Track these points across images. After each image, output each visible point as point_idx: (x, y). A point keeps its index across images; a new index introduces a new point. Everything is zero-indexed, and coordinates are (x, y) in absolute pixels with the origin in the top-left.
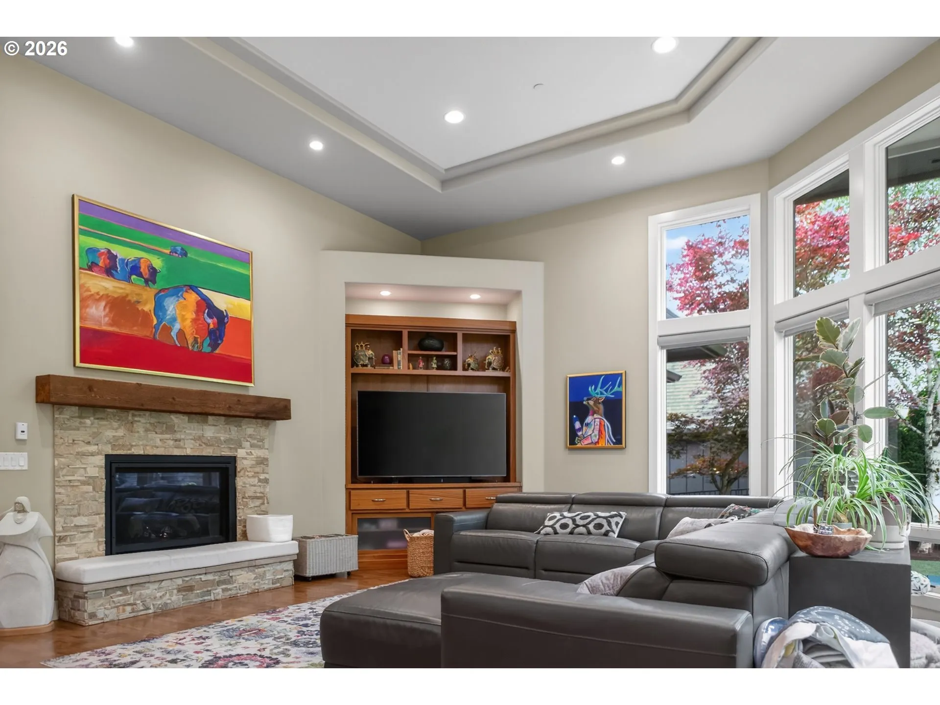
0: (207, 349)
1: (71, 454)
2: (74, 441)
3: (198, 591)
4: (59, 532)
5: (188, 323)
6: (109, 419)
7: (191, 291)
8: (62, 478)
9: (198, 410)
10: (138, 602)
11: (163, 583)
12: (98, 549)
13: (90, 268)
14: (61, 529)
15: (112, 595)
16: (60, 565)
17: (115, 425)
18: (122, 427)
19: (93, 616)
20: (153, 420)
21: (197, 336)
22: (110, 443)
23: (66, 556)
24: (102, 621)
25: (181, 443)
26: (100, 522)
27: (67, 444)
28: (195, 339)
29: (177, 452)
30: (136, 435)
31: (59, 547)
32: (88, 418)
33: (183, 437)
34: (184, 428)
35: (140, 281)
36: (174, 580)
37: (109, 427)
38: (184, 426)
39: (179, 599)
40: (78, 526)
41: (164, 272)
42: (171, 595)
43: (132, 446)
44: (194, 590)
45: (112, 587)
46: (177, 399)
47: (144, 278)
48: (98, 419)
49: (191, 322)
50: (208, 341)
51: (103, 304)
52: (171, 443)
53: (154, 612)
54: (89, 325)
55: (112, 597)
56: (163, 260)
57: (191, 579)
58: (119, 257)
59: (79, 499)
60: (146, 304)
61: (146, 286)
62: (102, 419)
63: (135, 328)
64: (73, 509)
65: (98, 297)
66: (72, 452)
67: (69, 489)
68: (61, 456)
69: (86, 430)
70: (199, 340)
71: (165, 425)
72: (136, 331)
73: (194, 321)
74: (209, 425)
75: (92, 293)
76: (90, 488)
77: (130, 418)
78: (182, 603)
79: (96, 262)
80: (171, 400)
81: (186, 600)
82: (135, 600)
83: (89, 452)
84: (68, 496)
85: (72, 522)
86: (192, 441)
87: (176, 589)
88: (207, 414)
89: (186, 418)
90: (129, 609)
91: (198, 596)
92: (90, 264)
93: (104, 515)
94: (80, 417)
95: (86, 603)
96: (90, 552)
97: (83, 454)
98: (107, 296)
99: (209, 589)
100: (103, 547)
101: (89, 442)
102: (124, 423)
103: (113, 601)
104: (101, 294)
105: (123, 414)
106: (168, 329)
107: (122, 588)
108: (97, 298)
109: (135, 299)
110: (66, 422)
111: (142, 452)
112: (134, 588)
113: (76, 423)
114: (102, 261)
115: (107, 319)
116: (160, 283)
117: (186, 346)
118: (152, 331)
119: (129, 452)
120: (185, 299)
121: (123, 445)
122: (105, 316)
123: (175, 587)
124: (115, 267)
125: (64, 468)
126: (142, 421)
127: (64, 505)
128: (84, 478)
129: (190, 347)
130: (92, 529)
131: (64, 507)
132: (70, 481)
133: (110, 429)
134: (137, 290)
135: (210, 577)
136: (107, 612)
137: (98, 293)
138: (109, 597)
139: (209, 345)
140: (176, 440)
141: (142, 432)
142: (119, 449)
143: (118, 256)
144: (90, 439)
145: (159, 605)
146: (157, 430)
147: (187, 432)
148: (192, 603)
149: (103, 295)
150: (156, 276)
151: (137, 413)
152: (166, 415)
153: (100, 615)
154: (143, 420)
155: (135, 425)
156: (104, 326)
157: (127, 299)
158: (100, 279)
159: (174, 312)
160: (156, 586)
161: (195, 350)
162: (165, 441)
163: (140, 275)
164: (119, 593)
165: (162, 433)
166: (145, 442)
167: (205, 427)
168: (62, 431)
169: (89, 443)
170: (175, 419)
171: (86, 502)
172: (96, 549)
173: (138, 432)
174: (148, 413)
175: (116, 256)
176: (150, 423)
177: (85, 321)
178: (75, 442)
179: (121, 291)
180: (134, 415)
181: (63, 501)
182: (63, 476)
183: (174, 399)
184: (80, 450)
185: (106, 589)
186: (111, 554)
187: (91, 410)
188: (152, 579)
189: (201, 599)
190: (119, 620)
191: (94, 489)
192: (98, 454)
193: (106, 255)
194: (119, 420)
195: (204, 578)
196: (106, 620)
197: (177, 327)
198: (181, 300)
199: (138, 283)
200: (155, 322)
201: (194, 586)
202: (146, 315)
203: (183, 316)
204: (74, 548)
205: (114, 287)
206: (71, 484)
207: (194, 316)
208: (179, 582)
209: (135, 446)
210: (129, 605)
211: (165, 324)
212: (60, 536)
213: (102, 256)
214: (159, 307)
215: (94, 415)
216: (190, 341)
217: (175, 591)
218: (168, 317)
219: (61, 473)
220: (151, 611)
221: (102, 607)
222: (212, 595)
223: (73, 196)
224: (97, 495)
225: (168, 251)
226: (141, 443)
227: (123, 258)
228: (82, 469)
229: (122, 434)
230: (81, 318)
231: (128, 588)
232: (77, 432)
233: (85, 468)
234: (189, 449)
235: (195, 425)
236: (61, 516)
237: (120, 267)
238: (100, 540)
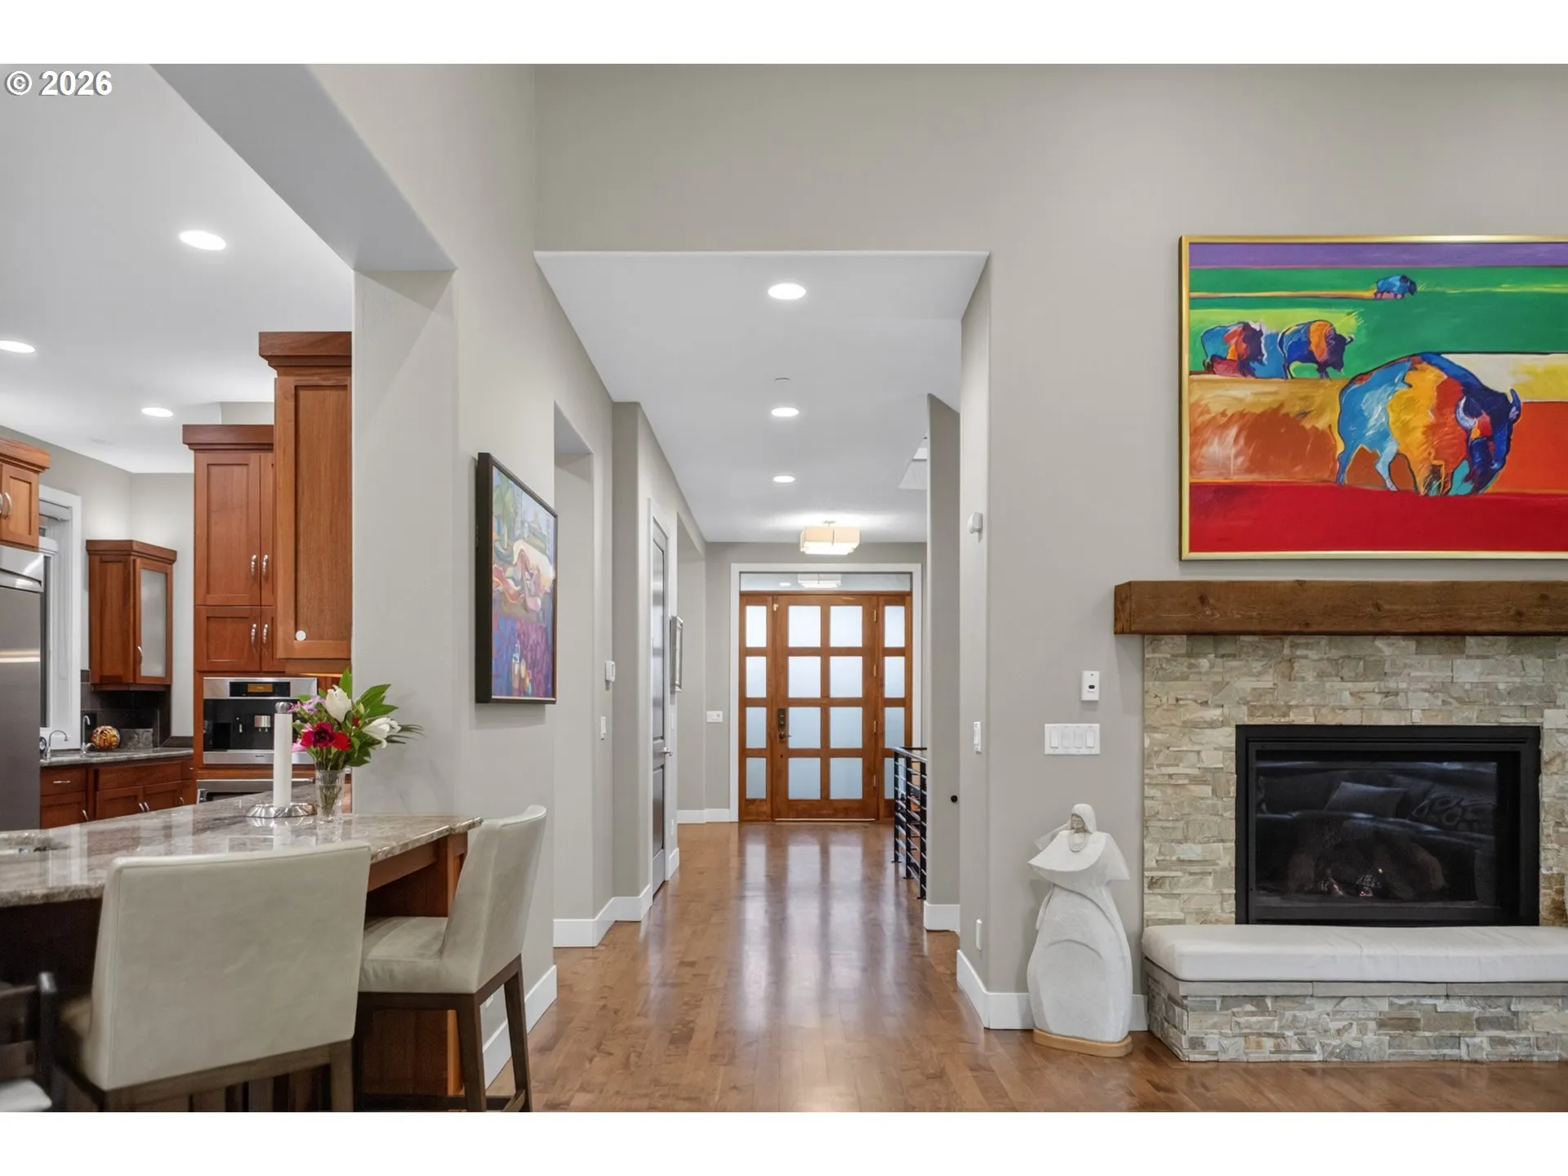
0: (1460, 487)
1: (1172, 725)
2: (1177, 700)
3: (1427, 1034)
4: (1151, 869)
5: (1418, 435)
6: (1243, 656)
7: (1425, 365)
8: (1156, 771)
9: (1435, 626)
10: (1289, 1033)
11: (1345, 1003)
12: (1223, 910)
13: (1209, 369)
14: (1154, 864)
15: (1235, 1010)
16: (1151, 930)
17: (1257, 666)
18: (1271, 671)
19: (1197, 1043)
20: (1335, 653)
21: (1436, 462)
22: (1247, 703)
23: (1162, 915)
24: (1215, 1058)
25: (1401, 700)
26: (1225, 856)
27: (1165, 707)
28: (1435, 471)
29: (1388, 719)
30: (1300, 684)
31: (1152, 898)
32: (1205, 655)
33: (1403, 685)
34: (1405, 666)
35: (1309, 370)
36: (1369, 999)
37: (1245, 670)
38: (1408, 661)
39: (1380, 1044)
40: (1183, 861)
41: (1362, 340)
42: (1363, 1030)
43: (1290, 707)
44: (1417, 1029)
45: (1233, 994)
46: (1387, 607)
47: (1317, 362)
48: (1223, 656)
49: (1424, 433)
50: (1464, 469)
51: (1233, 432)
52: (1378, 699)
53: (1324, 1062)
54: (1208, 477)
55: (1234, 1014)
56: (1361, 315)
57: (1411, 1004)
58: (1266, 332)
59: (1186, 810)
60: (1321, 411)
61: (1322, 377)
62: (1233, 656)
63: (1298, 469)
64: (1174, 828)
65: (1224, 420)
66: (1174, 721)
67: (1170, 791)
68: (1155, 729)
69: (1201, 680)
70: (1443, 470)
71: (1362, 663)
72: (1299, 474)
73: (1431, 430)
74: (1469, 657)
75: (1213, 415)
76: (1208, 790)
77: (1286, 651)
78: (1387, 1053)
79: (1220, 353)
80: (1371, 609)
81: (1399, 1047)
82: (1281, 1028)
83: (1205, 722)
84: (1167, 804)
85: (1173, 852)
86: (1427, 695)
87: (1375, 1019)
88: (1463, 634)
89: (1411, 645)
90: (1269, 1043)
91: (1426, 1043)
92: (1208, 360)
93: (1233, 844)
94: (1189, 655)
95: (1185, 1018)
96: (1207, 913)
97: (1195, 725)
98: (1242, 415)
99: (1457, 1032)
100: (1231, 905)
101: (1207, 702)
102: (1273, 662)
103: (1238, 1023)
104: (1229, 413)
105: (1274, 645)
106: (1367, 459)
107: (1258, 1000)
108: (1220, 425)
109: (1297, 409)
110: (1164, 666)
111: (1310, 721)
112: (1281, 1003)
113: (1181, 667)
114: (1233, 347)
115: (1240, 460)
116: (1353, 363)
117: (1412, 488)
118: (1332, 470)
119: (1284, 721)
120: (1410, 386)
121: (1272, 706)
122: (1236, 457)
123: (1372, 1015)
124: (1256, 355)
125: (1160, 751)
126: (1312, 657)
127: (1160, 820)
128: (1196, 772)
129: (1422, 491)
130: (1209, 869)
131: (1160, 824)
132: (1170, 776)
133: (1246, 674)
134: (1302, 390)
135: (1459, 1006)
136: (1225, 1042)
137: (1223, 414)
138: (1230, 1012)
139: (1467, 479)
140: (1387, 694)
141: (1311, 679)
142: (1264, 715)
143: (1263, 330)
144: (1210, 697)
145: (1335, 1047)
146: (1345, 672)
147: (1413, 674)
148: (1412, 1058)
149: (1233, 415)
150: (1343, 350)
151: (1302, 640)
152: (1365, 641)
153: (1212, 1046)
154: (1313, 654)
155: (1296, 666)
156: (1235, 474)
157: (1283, 411)
158: (1227, 385)
159: (1384, 420)
160: (1329, 1006)
161: (1433, 493)
162: (1361, 695)
163: (1309, 358)
164: (1249, 1008)
165: (1355, 680)
166: (1317, 699)
167: (1458, 662)
168: (1157, 683)
169: (1205, 703)
170: (1384, 647)
171: (1200, 817)
172: (1217, 908)
173: (1303, 679)
174: (1324, 640)
175: (1261, 330)
176: (1329, 659)
177: (1200, 471)
178: (1181, 702)
179: (1268, 399)
180: (1294, 646)
181: (1158, 813)
182: (1159, 766)
183: (1378, 607)
184: (1188, 717)
185: (1223, 996)
186: (1247, 922)
187: (1210, 639)
188: (1321, 990)
189: (1434, 1052)
190: (1248, 1062)
191: (1214, 792)
192: (1223, 724)
193: (1240, 335)
194: (1263, 656)
195: (1442, 1005)
196: (1223, 1057)
197: (1390, 450)
198: (1402, 389)
199: (1307, 374)
200: (1341, 447)
201: (1418, 1020)
202: (1322, 439)
203: (1405, 424)
204: (1177, 902)
205: (1256, 394)
206: (1173, 782)
207: (1430, 418)
208: (1384, 1006)
209: (1297, 707)
210: (1269, 1035)
211: (1362, 449)
212: (1152, 878)
213: (1232, 338)
214: (1351, 417)
215: (1216, 648)
216: (1422, 475)
217: (1372, 1025)
218: (1371, 432)
219: (1155, 761)
220: (1316, 1057)
221: (1215, 1031)
222: (1463, 1047)
223: (1181, 239)
224: (1220, 803)
225: (1369, 294)
226: (1308, 700)
227: (1274, 331)
228: (1192, 754)
229: (1270, 685)
230: (1193, 467)
231: (1269, 1002)
232: (1184, 683)
233: (1198, 752)
234: (1419, 711)
235: (1435, 659)
236: (1155, 841)
237: (1267, 350)
238: (1226, 891)
